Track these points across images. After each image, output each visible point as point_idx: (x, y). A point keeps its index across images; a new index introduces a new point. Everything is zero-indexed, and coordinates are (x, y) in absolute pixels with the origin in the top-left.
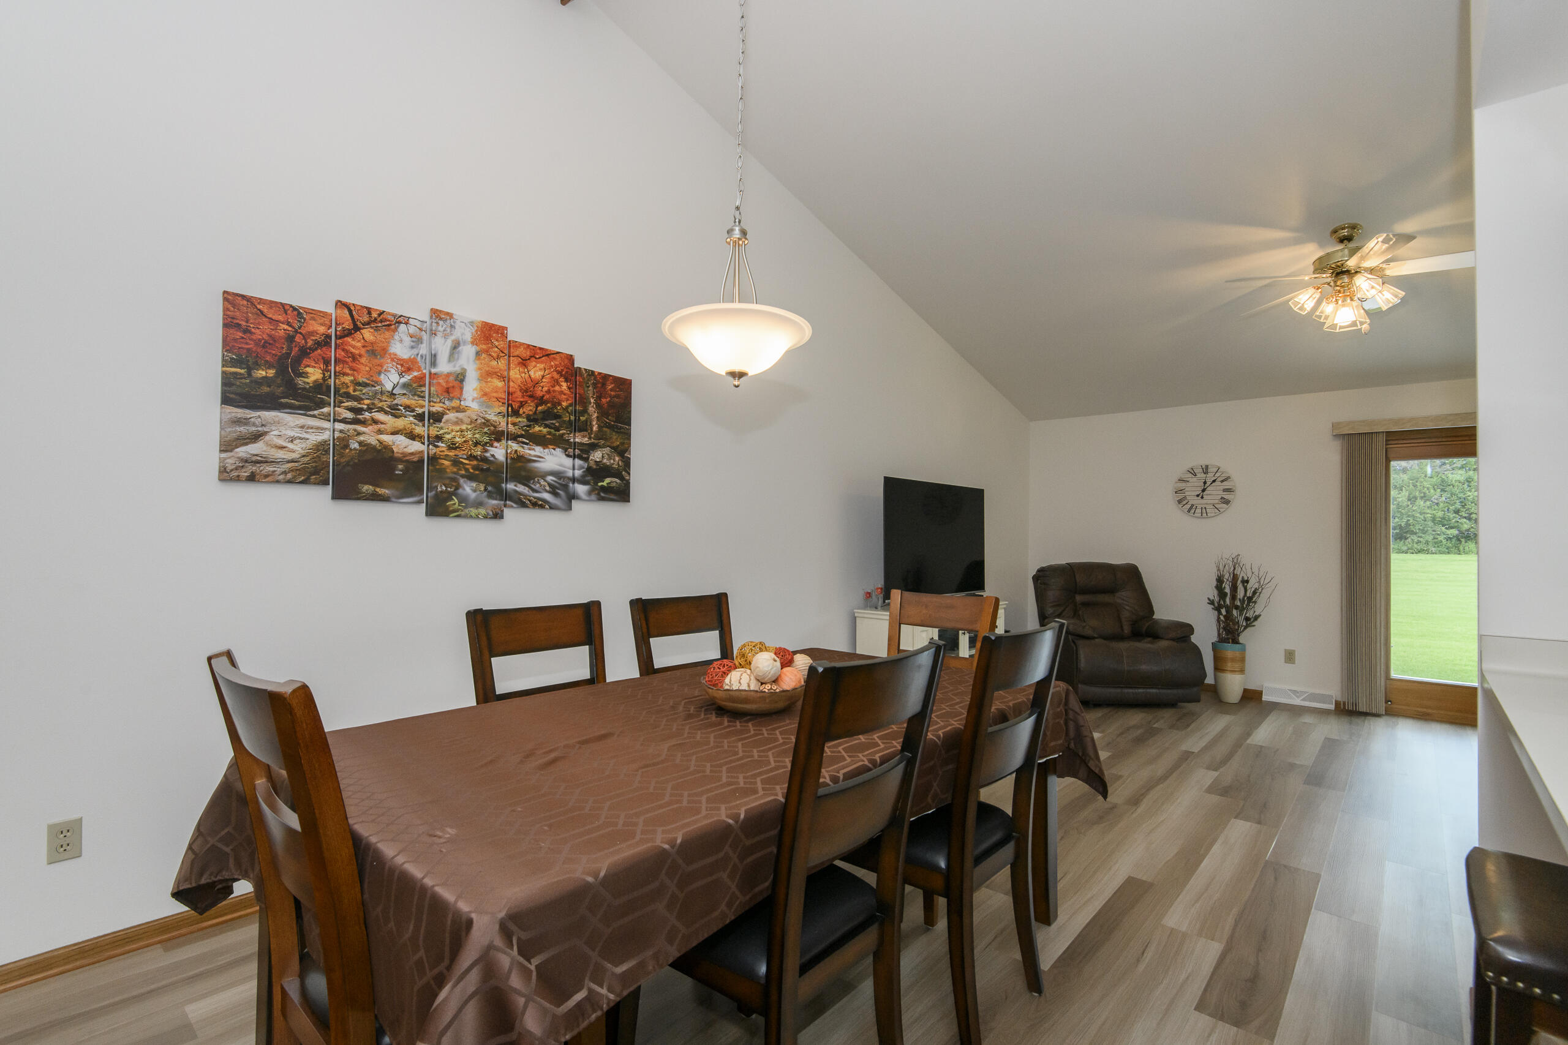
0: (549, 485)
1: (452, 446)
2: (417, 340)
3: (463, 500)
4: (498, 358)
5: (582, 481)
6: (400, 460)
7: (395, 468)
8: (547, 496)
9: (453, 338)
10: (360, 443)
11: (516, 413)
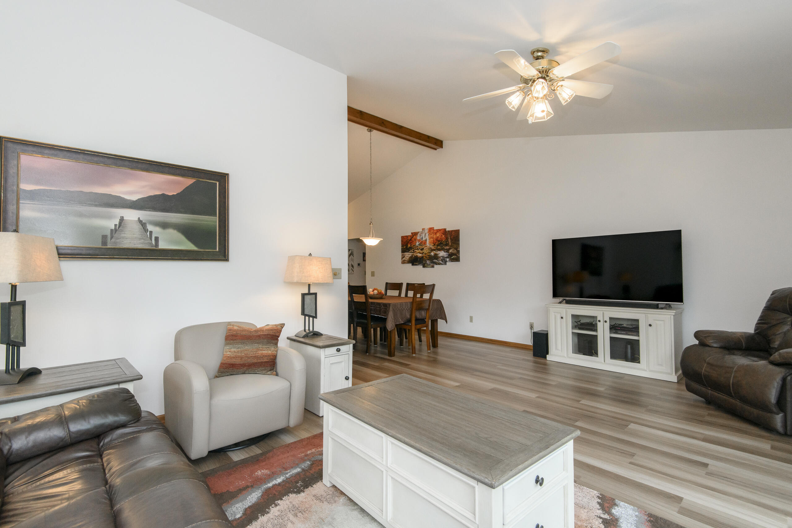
0: (441, 259)
1: (425, 254)
2: (420, 235)
3: (427, 264)
4: (432, 234)
5: (448, 258)
6: (419, 258)
7: (418, 259)
8: (441, 262)
9: (425, 233)
10: (414, 256)
11: (435, 245)
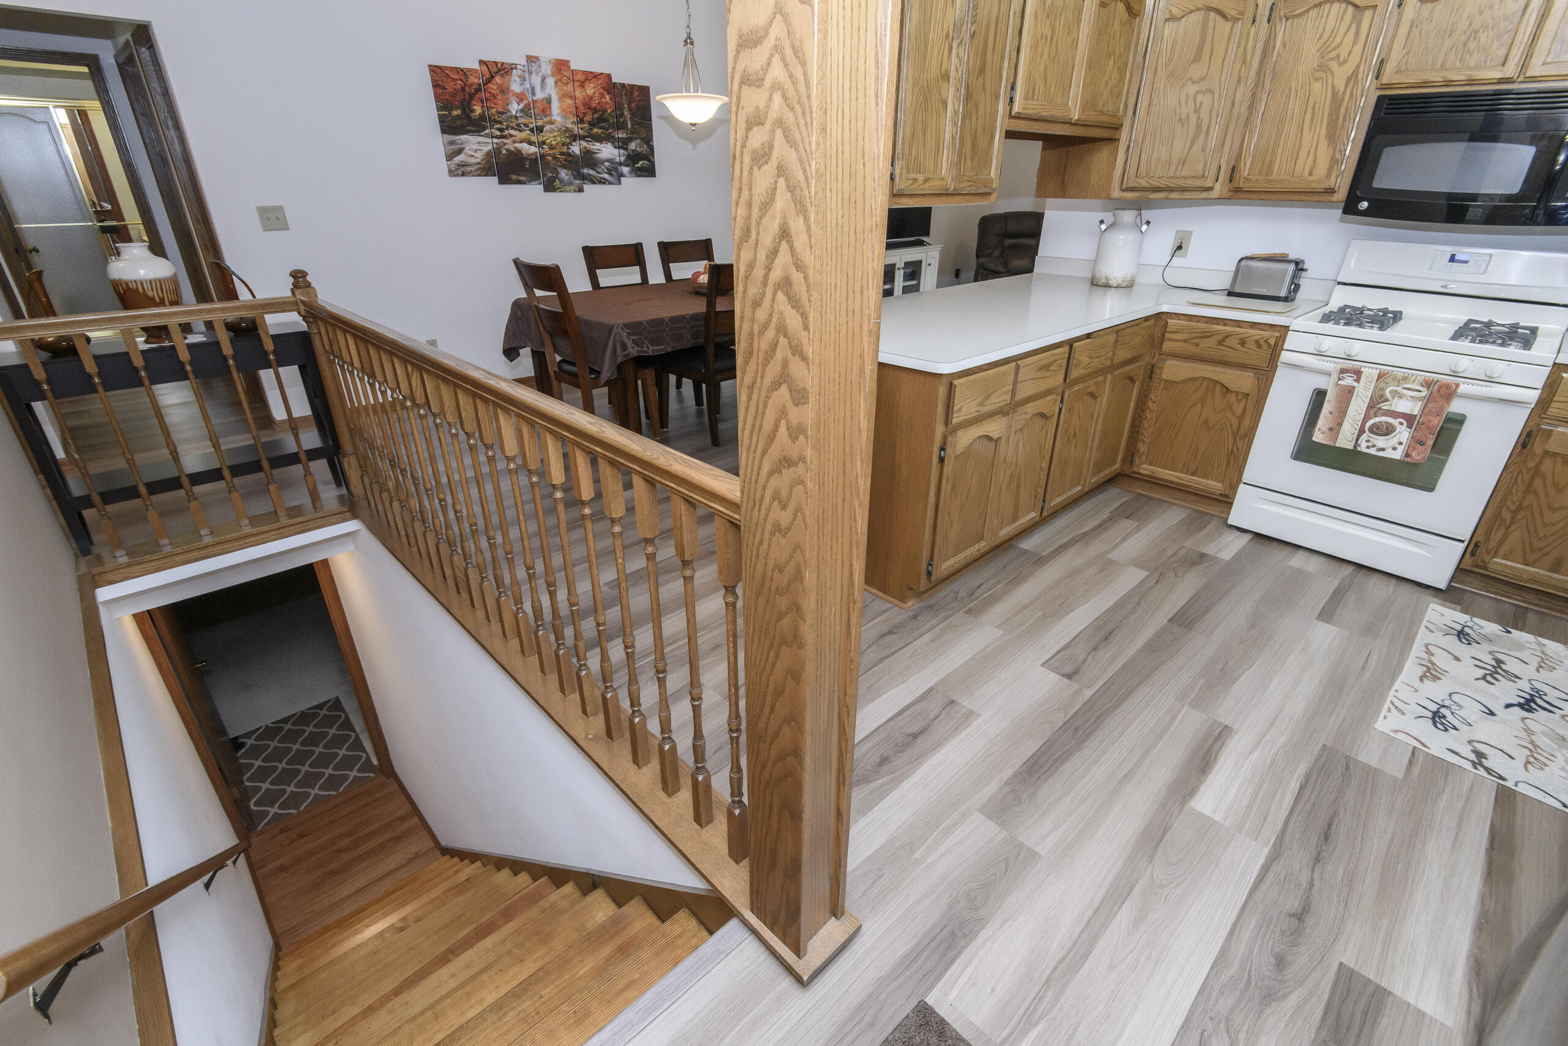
0: (607, 168)
1: (551, 147)
2: (523, 79)
3: (561, 181)
4: (567, 83)
5: (627, 165)
6: (527, 159)
7: (525, 164)
8: (606, 176)
9: (541, 74)
10: (507, 150)
11: (582, 121)
